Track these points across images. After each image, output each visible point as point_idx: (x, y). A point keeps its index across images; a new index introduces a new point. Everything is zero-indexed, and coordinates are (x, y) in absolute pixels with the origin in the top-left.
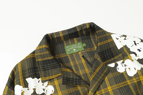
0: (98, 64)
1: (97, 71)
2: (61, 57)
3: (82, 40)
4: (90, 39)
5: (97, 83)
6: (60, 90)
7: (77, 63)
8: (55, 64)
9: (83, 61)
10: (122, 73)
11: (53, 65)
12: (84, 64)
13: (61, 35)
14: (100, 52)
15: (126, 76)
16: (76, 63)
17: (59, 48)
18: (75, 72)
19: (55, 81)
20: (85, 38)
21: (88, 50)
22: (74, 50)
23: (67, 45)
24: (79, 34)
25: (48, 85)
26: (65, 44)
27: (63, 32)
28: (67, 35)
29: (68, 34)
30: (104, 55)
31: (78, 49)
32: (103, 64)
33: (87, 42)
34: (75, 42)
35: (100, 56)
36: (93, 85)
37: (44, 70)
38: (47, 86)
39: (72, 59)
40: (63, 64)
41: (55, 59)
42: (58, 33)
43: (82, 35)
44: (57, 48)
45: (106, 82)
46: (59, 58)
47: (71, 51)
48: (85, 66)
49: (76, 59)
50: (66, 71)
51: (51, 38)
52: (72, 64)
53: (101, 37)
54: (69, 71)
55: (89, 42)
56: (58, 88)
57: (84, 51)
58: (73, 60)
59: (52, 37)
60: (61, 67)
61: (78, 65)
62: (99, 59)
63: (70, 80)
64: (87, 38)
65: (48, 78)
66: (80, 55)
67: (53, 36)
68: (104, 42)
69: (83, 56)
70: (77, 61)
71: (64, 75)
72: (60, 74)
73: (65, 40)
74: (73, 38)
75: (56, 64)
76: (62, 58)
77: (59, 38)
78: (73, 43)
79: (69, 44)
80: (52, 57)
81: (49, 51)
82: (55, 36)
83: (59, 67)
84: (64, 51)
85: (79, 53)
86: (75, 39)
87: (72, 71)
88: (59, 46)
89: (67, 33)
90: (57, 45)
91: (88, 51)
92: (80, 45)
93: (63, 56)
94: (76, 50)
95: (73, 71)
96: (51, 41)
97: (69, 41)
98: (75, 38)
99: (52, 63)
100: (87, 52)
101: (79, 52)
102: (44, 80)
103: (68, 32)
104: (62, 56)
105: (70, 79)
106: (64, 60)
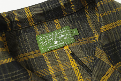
0: (103, 70)
2: (30, 58)
3: (71, 22)
4: (86, 19)
7: (62, 69)
8: (15, 74)
9: (74, 64)
11: (12, 75)
12: (75, 69)
13: (28, 14)
14: (106, 45)
16: (59, 68)
17: (26, 40)
20: (76, 19)
21: (83, 42)
22: (56, 42)
23: (41, 34)
24: (64, 11)
26: (37, 32)
27: (32, 8)
28: (41, 14)
29: (42, 12)
30: (115, 50)
31: (63, 40)
32: (115, 69)
33: (79, 26)
34: (57, 27)
35: (107, 53)
39: (51, 60)
40: (32, 71)
41: (16, 64)
42: (21, 11)
43: (70, 13)
44: (22, 41)
46: (25, 61)
47: (48, 45)
48: (76, 74)
49: (59, 61)
51: (8, 22)
52: (51, 71)
53: (106, 13)
55: (83, 26)
57: (75, 44)
58: (54, 63)
59: (10, 19)
60: (28, 77)
61: (64, 73)
62: (104, 59)
64: (80, 18)
66: (67, 52)
67: (11, 18)
68: (114, 23)
69: (73, 55)
70: (61, 65)
73: (37, 25)
74: (53, 20)
75: (19, 73)
76: (32, 59)
77: (24, 21)
78: (53, 29)
79: (45, 32)
80: (9, 60)
81: (3, 47)
82: (16, 18)
83: (24, 79)
84: (36, 47)
85: (65, 48)
86: (56, 22)
88: (25, 37)
89: (40, 11)
90: (21, 34)
91: (81, 43)
92: (67, 32)
93: (33, 57)
94: (58, 43)
96: (9, 28)
97: (45, 25)
98: (56, 19)
99: (10, 71)
100: (81, 45)
101: (65, 45)
104: (32, 55)
106: (36, 64)
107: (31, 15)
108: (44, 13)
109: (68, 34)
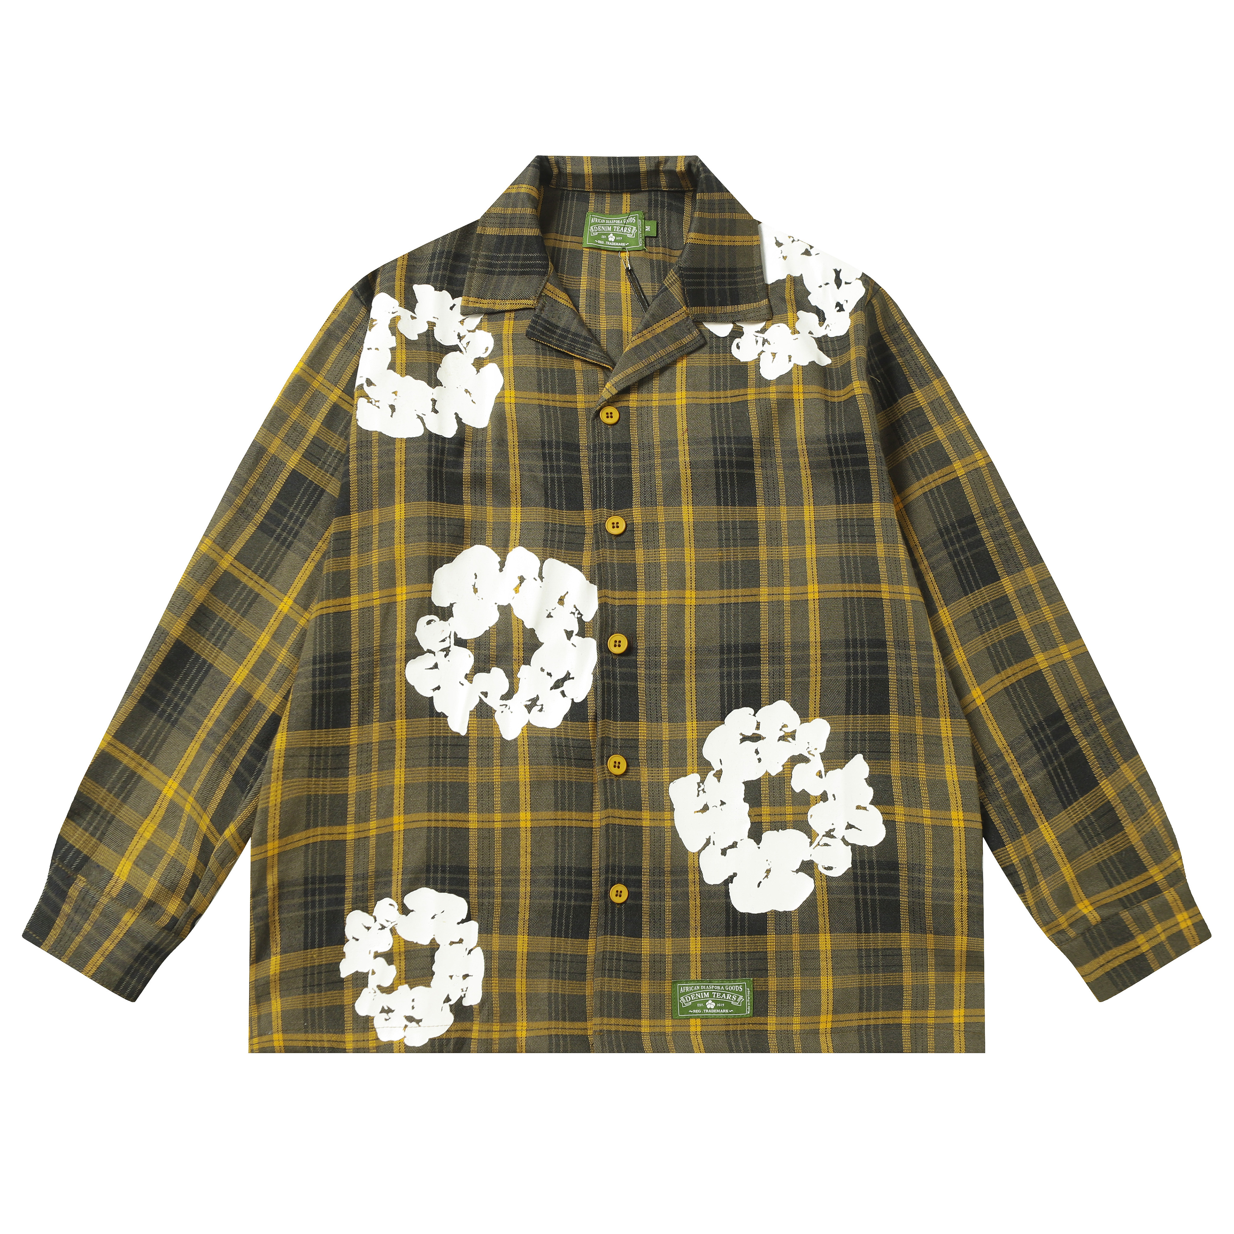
0: (667, 309)
1: (659, 331)
2: (563, 245)
3: (650, 205)
5: (641, 365)
6: (511, 350)
7: (602, 290)
8: (530, 259)
9: (625, 288)
10: (746, 363)
12: (623, 297)
13: (587, 169)
14: (686, 269)
15: (752, 375)
16: (597, 285)
18: (584, 315)
19: (506, 322)
20: (662, 204)
21: (658, 254)
22: (612, 238)
23: (596, 211)
24: (644, 182)
25: (479, 327)
26: (591, 207)
28: (605, 175)
30: (702, 284)
31: (624, 239)
32: (688, 314)
33: (663, 219)
34: (624, 207)
36: (624, 368)
37: (488, 272)
38: (474, 331)
39: (590, 266)
40: (556, 269)
41: (540, 242)
42: (578, 161)
43: (654, 188)
45: (678, 374)
46: (554, 248)
47: (599, 237)
48: (624, 305)
49: (603, 273)
50: (554, 297)
51: (555, 171)
52: (584, 284)
54: (562, 301)
55: (669, 221)
56: (507, 344)
57: (641, 254)
58: (594, 272)
59: (559, 168)
60: (545, 274)
61: (602, 296)
62: (676, 291)
63: (554, 333)
64: (670, 204)
65: (486, 304)
66: (622, 262)
67: (561, 166)
69: (630, 272)
70: (603, 281)
71: (541, 310)
72: (530, 303)
73: (596, 192)
74: (622, 193)
75: (536, 259)
76: (565, 250)
77: (579, 177)
78: (616, 211)
79: (602, 212)
80: (532, 232)
81: (536, 208)
82: (569, 169)
83: (539, 273)
84: (579, 232)
85: (623, 255)
86: (626, 198)
87: (572, 307)
91: (654, 257)
92: (635, 224)
93: (569, 246)
95: (578, 310)
96: (554, 182)
97: (608, 199)
98: (627, 192)
99: (525, 251)
100: (651, 261)
101: (623, 250)
102: (471, 305)
103: (610, 164)
104: (567, 243)
105: (557, 327)
106: (567, 260)
107: (590, 172)
108: (610, 175)
109: (637, 229)
